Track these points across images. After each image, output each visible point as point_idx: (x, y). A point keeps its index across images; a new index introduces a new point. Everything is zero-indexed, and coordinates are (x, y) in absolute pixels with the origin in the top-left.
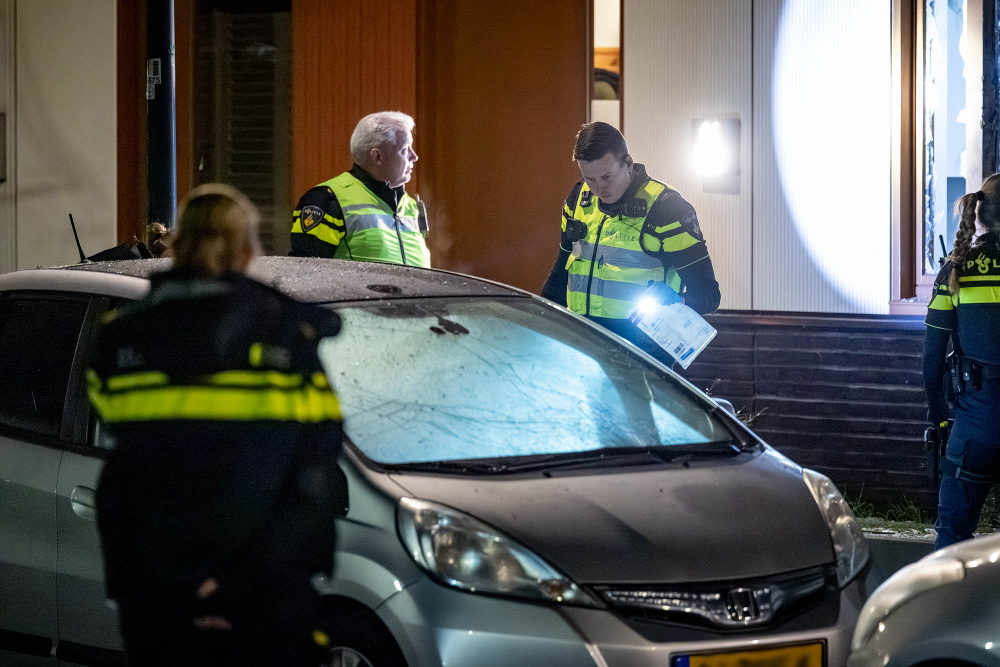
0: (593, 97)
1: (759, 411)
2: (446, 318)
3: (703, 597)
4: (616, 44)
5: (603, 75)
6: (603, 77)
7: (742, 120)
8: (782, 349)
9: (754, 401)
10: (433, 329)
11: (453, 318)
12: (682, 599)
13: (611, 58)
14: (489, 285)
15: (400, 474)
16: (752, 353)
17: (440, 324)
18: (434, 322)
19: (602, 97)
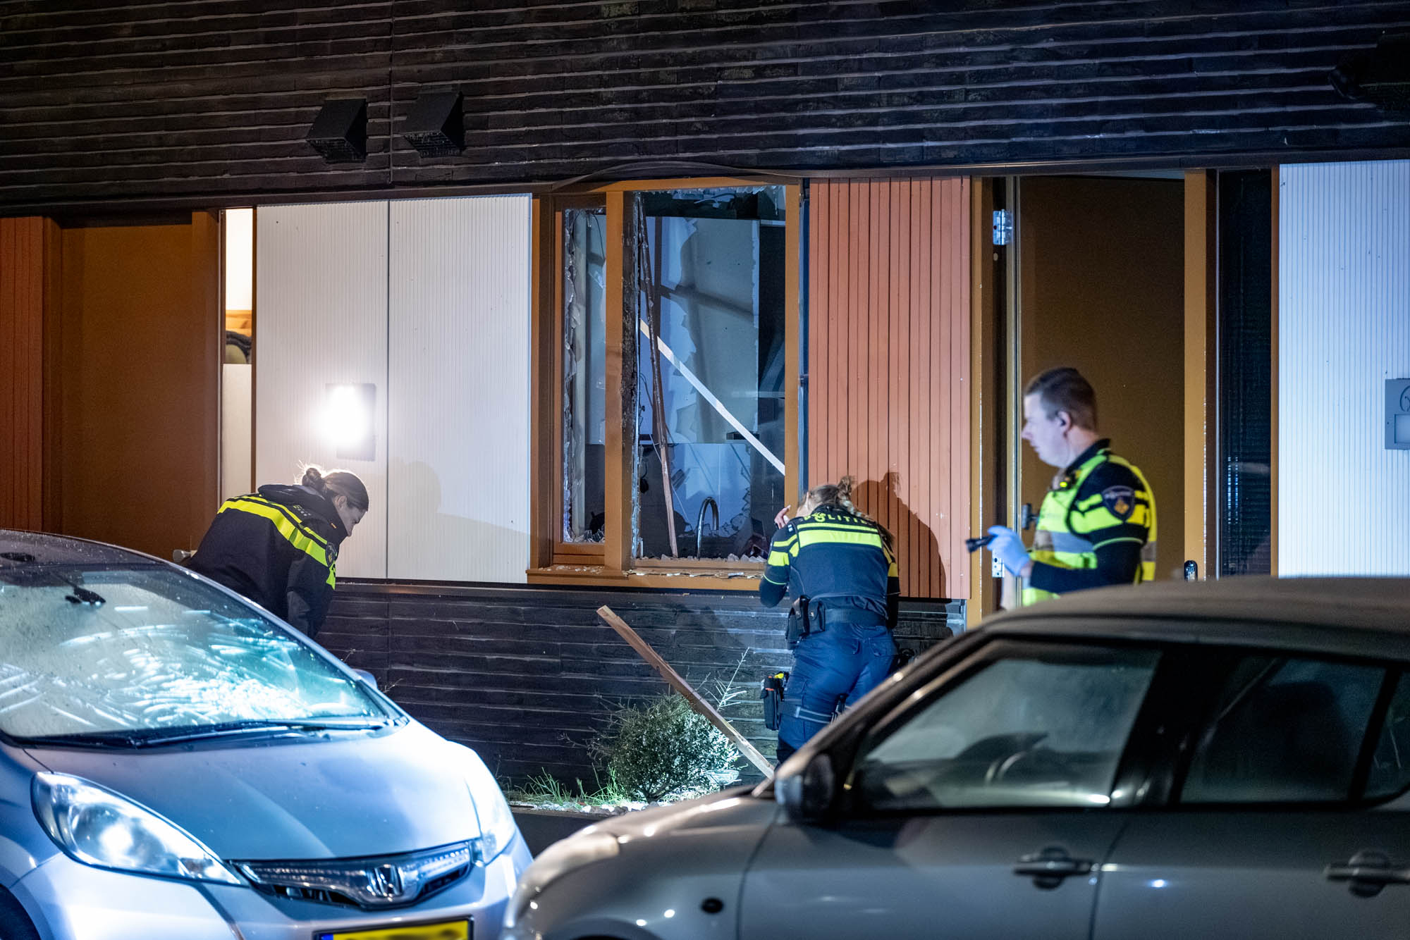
0: (224, 361)
1: (394, 682)
2: (80, 587)
3: (348, 873)
4: (248, 307)
5: (235, 339)
6: (234, 340)
7: (376, 385)
8: (420, 619)
9: (389, 672)
10: (68, 598)
11: (89, 587)
12: (326, 876)
13: (241, 321)
14: (126, 554)
15: (35, 748)
16: (387, 623)
17: (76, 593)
18: (70, 591)
19: (233, 361)
